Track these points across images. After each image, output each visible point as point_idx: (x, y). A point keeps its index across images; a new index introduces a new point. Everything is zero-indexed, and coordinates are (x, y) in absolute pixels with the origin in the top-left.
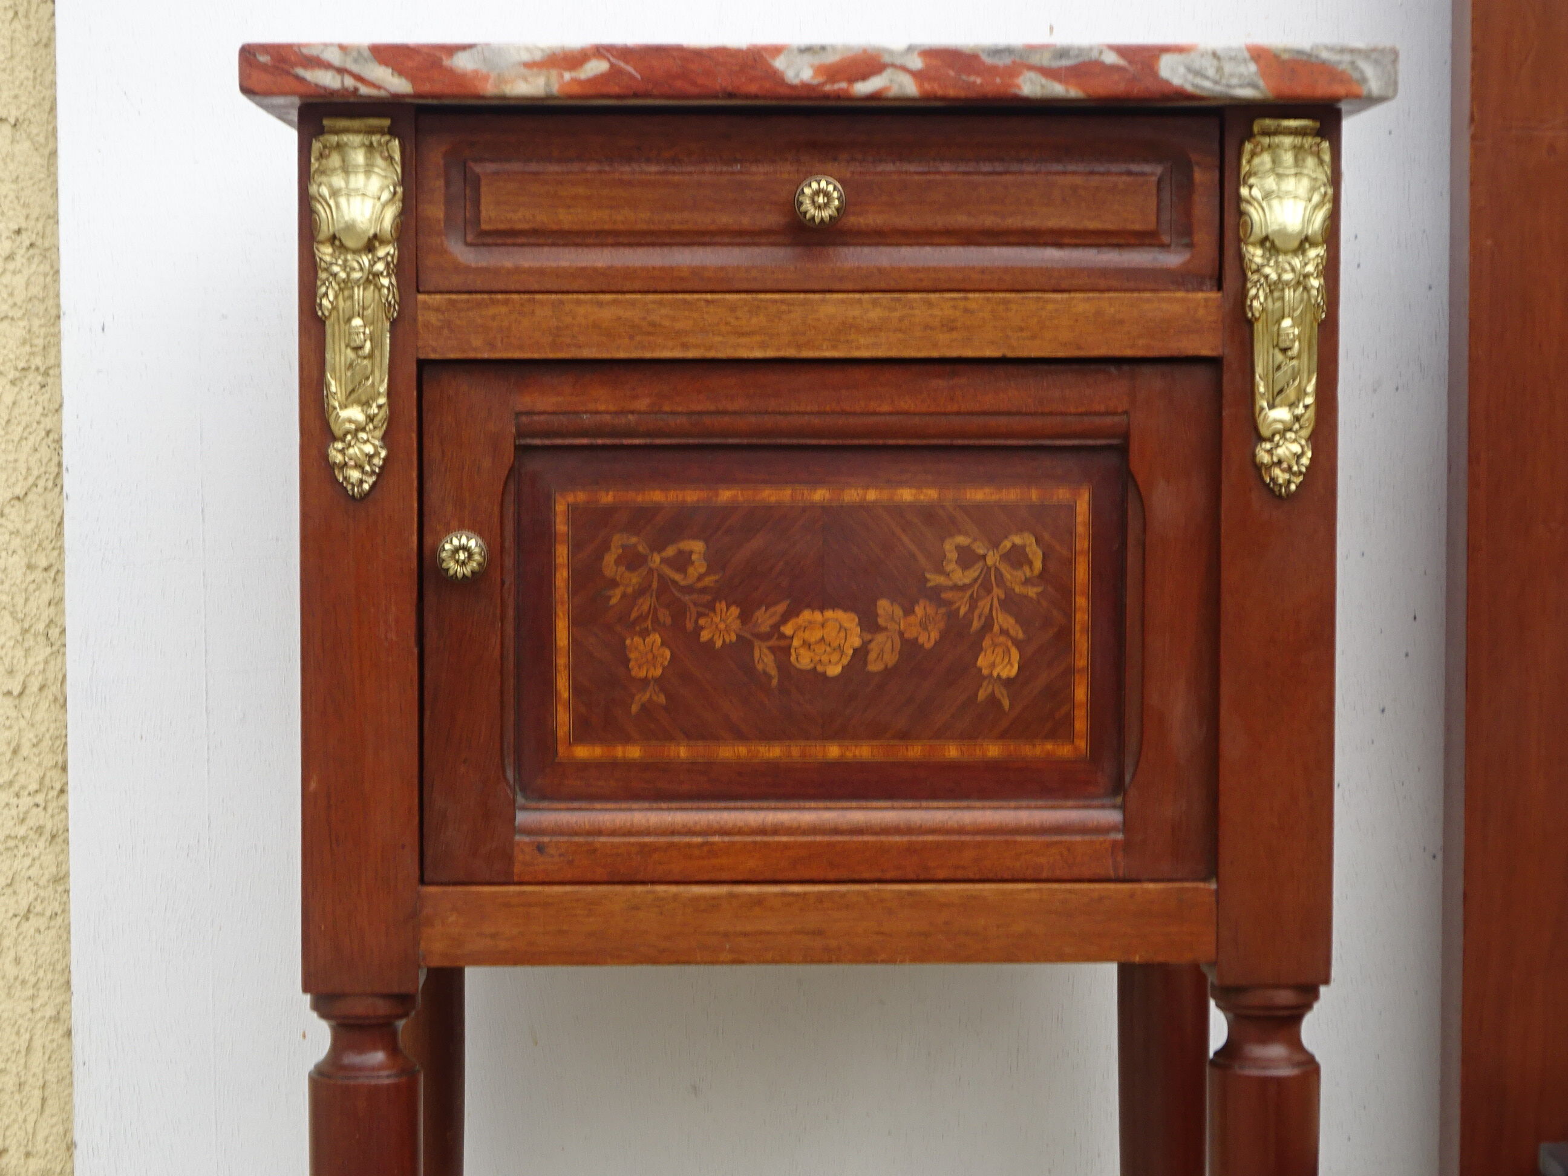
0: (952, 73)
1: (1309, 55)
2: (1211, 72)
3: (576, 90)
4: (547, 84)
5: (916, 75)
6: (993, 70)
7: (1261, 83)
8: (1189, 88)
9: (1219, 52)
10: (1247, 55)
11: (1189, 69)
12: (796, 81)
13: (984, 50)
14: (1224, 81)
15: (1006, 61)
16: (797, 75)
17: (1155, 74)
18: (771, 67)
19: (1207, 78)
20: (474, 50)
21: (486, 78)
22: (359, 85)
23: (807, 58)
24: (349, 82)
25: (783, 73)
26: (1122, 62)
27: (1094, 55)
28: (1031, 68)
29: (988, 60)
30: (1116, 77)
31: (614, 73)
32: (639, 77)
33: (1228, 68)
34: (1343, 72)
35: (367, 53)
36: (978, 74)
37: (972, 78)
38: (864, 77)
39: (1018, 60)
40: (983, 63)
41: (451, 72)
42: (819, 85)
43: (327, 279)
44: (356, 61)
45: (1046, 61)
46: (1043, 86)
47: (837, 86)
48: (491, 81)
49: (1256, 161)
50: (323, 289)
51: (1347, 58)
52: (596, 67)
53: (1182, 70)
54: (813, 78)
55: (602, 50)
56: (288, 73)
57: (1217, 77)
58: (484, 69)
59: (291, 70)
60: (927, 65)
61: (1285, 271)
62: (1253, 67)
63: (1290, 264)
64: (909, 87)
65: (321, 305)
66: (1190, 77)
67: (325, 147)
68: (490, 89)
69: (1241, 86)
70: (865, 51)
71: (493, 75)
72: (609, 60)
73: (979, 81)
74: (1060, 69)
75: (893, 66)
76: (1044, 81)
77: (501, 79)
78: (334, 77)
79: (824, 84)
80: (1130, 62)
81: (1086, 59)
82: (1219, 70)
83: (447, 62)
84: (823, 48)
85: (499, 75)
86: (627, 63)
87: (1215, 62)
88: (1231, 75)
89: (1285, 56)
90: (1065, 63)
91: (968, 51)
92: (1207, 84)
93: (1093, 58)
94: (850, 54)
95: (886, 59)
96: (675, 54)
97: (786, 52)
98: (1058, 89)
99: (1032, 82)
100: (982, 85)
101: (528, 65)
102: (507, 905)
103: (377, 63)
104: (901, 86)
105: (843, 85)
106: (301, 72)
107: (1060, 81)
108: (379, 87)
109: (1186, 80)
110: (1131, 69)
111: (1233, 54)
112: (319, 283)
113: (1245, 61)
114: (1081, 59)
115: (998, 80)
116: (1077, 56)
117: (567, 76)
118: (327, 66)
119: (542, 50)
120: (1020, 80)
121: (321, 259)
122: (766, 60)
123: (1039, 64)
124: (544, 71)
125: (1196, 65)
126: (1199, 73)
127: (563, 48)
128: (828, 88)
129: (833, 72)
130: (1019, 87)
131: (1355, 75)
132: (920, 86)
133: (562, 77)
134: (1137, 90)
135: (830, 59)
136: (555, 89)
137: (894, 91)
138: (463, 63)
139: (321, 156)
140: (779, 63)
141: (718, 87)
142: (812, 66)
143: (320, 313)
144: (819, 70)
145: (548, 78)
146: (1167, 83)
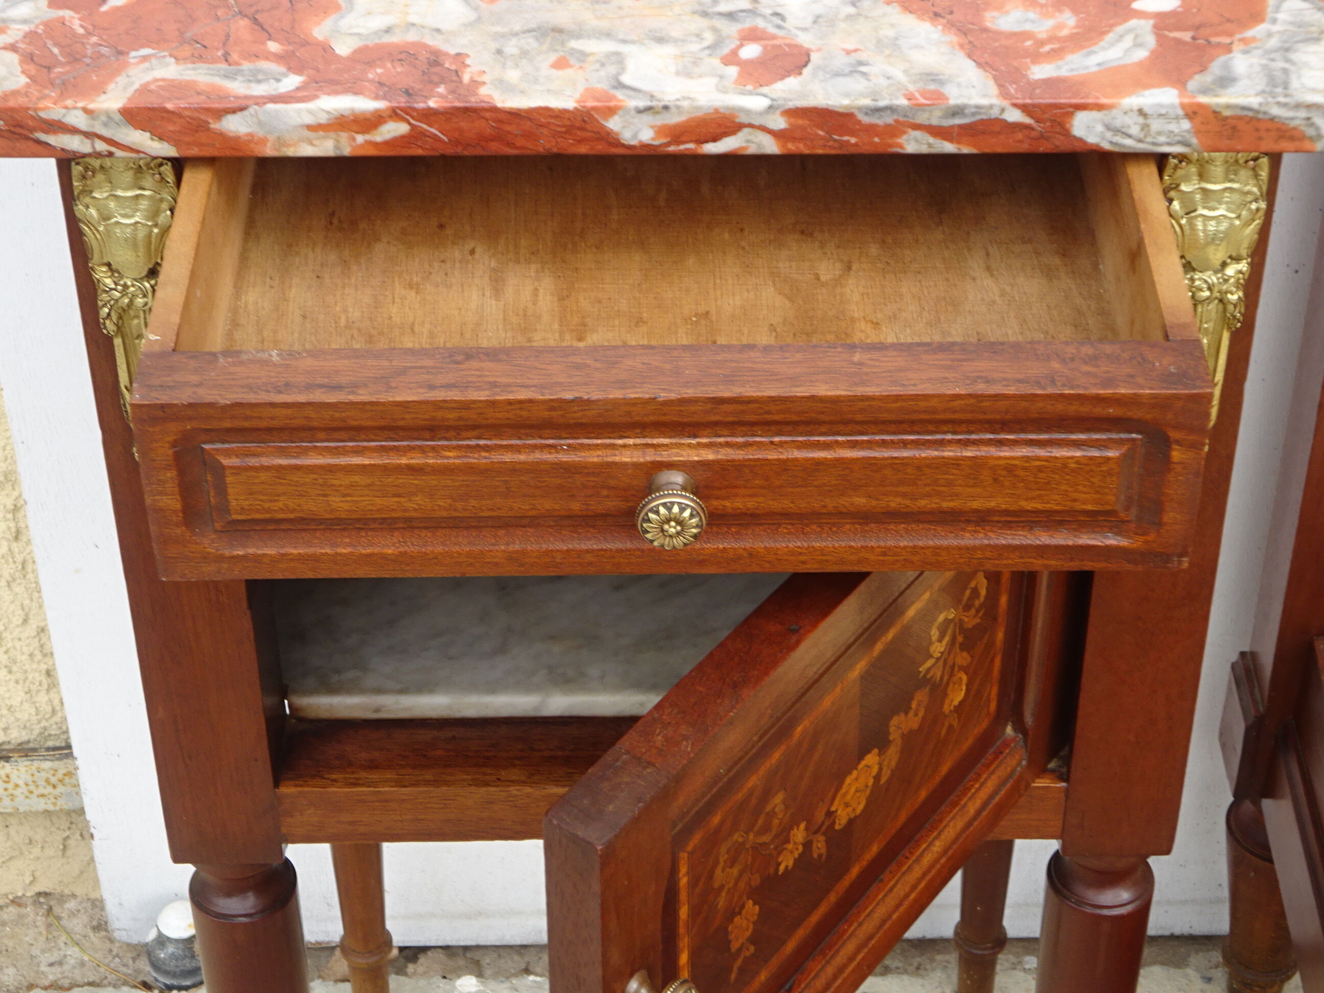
0: (821, 133)
1: (1257, 112)
2: (1135, 130)
3: (371, 152)
4: (336, 147)
5: (777, 135)
6: (871, 129)
7: (1194, 141)
8: (1106, 146)
9: (1147, 110)
10: (1180, 112)
11: (1108, 127)
12: (633, 142)
13: (860, 109)
14: (1149, 139)
15: (889, 119)
16: (635, 136)
17: (1067, 133)
18: (603, 127)
19: (1130, 136)
20: (245, 113)
21: (263, 141)
22: (113, 149)
23: (647, 118)
24: (101, 146)
25: (617, 134)
26: (1028, 120)
27: (995, 113)
28: (917, 127)
29: (866, 119)
30: (1020, 136)
31: (415, 136)
32: (446, 139)
33: (1156, 125)
34: (1295, 129)
35: (118, 117)
36: (852, 133)
37: (846, 138)
38: (715, 140)
39: (901, 119)
40: (859, 122)
41: (222, 135)
42: (660, 146)
43: (109, 301)
44: (105, 125)
45: (935, 119)
46: (930, 145)
47: (682, 147)
48: (269, 145)
49: (1180, 172)
50: (106, 310)
51: (1302, 114)
52: (394, 129)
53: (1100, 128)
54: (653, 139)
55: (399, 112)
56: (28, 138)
57: (1141, 136)
58: (260, 133)
59: (31, 136)
60: (790, 124)
61: (1201, 290)
62: (1186, 125)
63: (1206, 281)
64: (770, 146)
65: (104, 323)
66: (1109, 135)
67: (86, 169)
68: (269, 151)
69: (1169, 144)
70: (716, 111)
71: (271, 138)
72: (410, 124)
73: (853, 140)
74: (952, 127)
75: (751, 126)
76: (931, 140)
77: (281, 142)
78: (82, 142)
79: (668, 144)
80: (1038, 121)
81: (984, 117)
82: (1145, 127)
83: (214, 126)
84: (666, 108)
85: (279, 138)
86: (430, 126)
87: (1141, 120)
88: (1159, 133)
89: (1227, 113)
90: (958, 121)
91: (841, 110)
92: (1129, 142)
93: (993, 117)
94: (699, 114)
95: (743, 119)
96: (487, 115)
97: (620, 112)
98: (949, 147)
99: (917, 141)
100: (856, 145)
101: (310, 128)
102: (362, 801)
103: (131, 127)
104: (759, 145)
105: (691, 146)
106: (43, 137)
107: (951, 140)
108: (138, 152)
109: (1103, 138)
110: (1038, 127)
111: (1163, 111)
112: (100, 303)
113: (1177, 118)
114: (978, 118)
115: (876, 140)
116: (974, 114)
117: (360, 139)
118: (74, 131)
119: (328, 112)
120: (902, 140)
121: (98, 280)
122: (598, 122)
123: (926, 123)
124: (332, 134)
125: (1118, 123)
126: (1117, 131)
127: (353, 110)
128: (672, 149)
129: (677, 133)
130: (901, 147)
131: (1310, 132)
132: (783, 146)
133: (354, 139)
134: (1043, 147)
135: (674, 119)
136: (347, 151)
137: (752, 150)
138: (234, 125)
139: (84, 177)
140: (613, 124)
141: (541, 149)
142: (652, 127)
143: (105, 331)
144: (661, 131)
145: (337, 141)
146: (1080, 140)
